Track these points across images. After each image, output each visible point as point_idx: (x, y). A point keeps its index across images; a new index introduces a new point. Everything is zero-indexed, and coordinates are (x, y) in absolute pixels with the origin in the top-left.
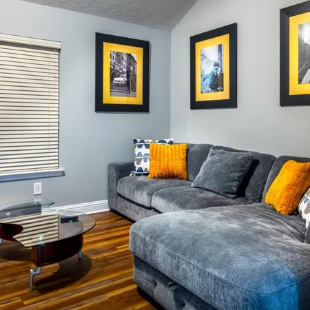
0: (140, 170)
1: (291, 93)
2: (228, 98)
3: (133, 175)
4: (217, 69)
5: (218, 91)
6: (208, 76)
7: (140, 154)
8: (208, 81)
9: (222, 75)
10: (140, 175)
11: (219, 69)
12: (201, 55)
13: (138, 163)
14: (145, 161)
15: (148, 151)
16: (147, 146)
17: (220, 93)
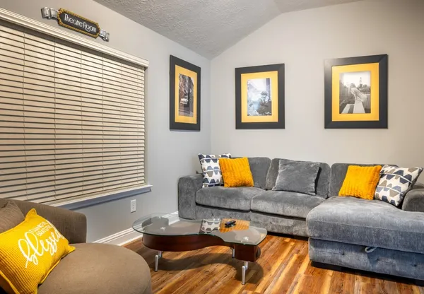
0: (213, 181)
1: (333, 120)
2: (277, 121)
3: (206, 186)
4: (265, 98)
5: (266, 115)
6: (255, 102)
7: (209, 168)
8: (256, 106)
9: (270, 103)
10: (212, 186)
11: (267, 98)
12: (248, 85)
13: (210, 175)
14: (216, 174)
15: (217, 165)
16: (215, 161)
17: (268, 116)
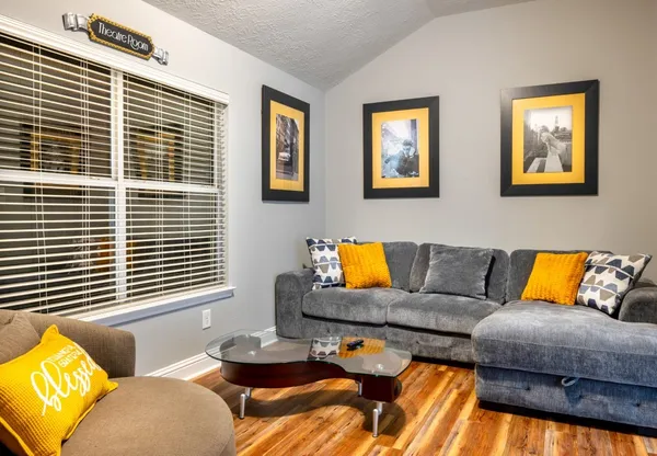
0: (329, 279)
1: (514, 182)
2: (427, 185)
3: (317, 288)
4: (409, 150)
5: (411, 176)
6: (393, 157)
7: (323, 259)
8: (395, 163)
9: (417, 157)
10: (327, 286)
12: (383, 130)
13: (325, 271)
14: (334, 268)
15: (335, 254)
16: (332, 248)
